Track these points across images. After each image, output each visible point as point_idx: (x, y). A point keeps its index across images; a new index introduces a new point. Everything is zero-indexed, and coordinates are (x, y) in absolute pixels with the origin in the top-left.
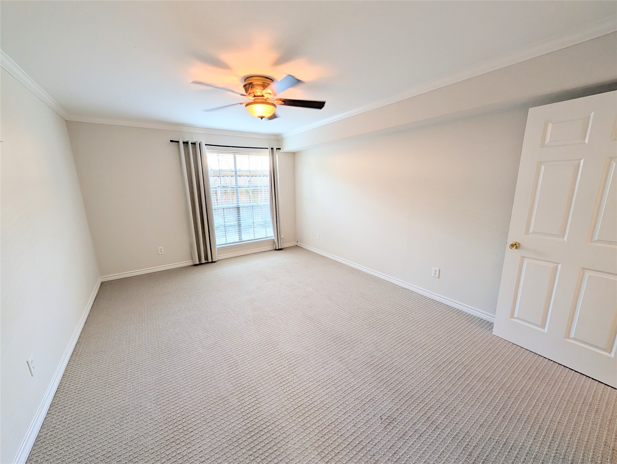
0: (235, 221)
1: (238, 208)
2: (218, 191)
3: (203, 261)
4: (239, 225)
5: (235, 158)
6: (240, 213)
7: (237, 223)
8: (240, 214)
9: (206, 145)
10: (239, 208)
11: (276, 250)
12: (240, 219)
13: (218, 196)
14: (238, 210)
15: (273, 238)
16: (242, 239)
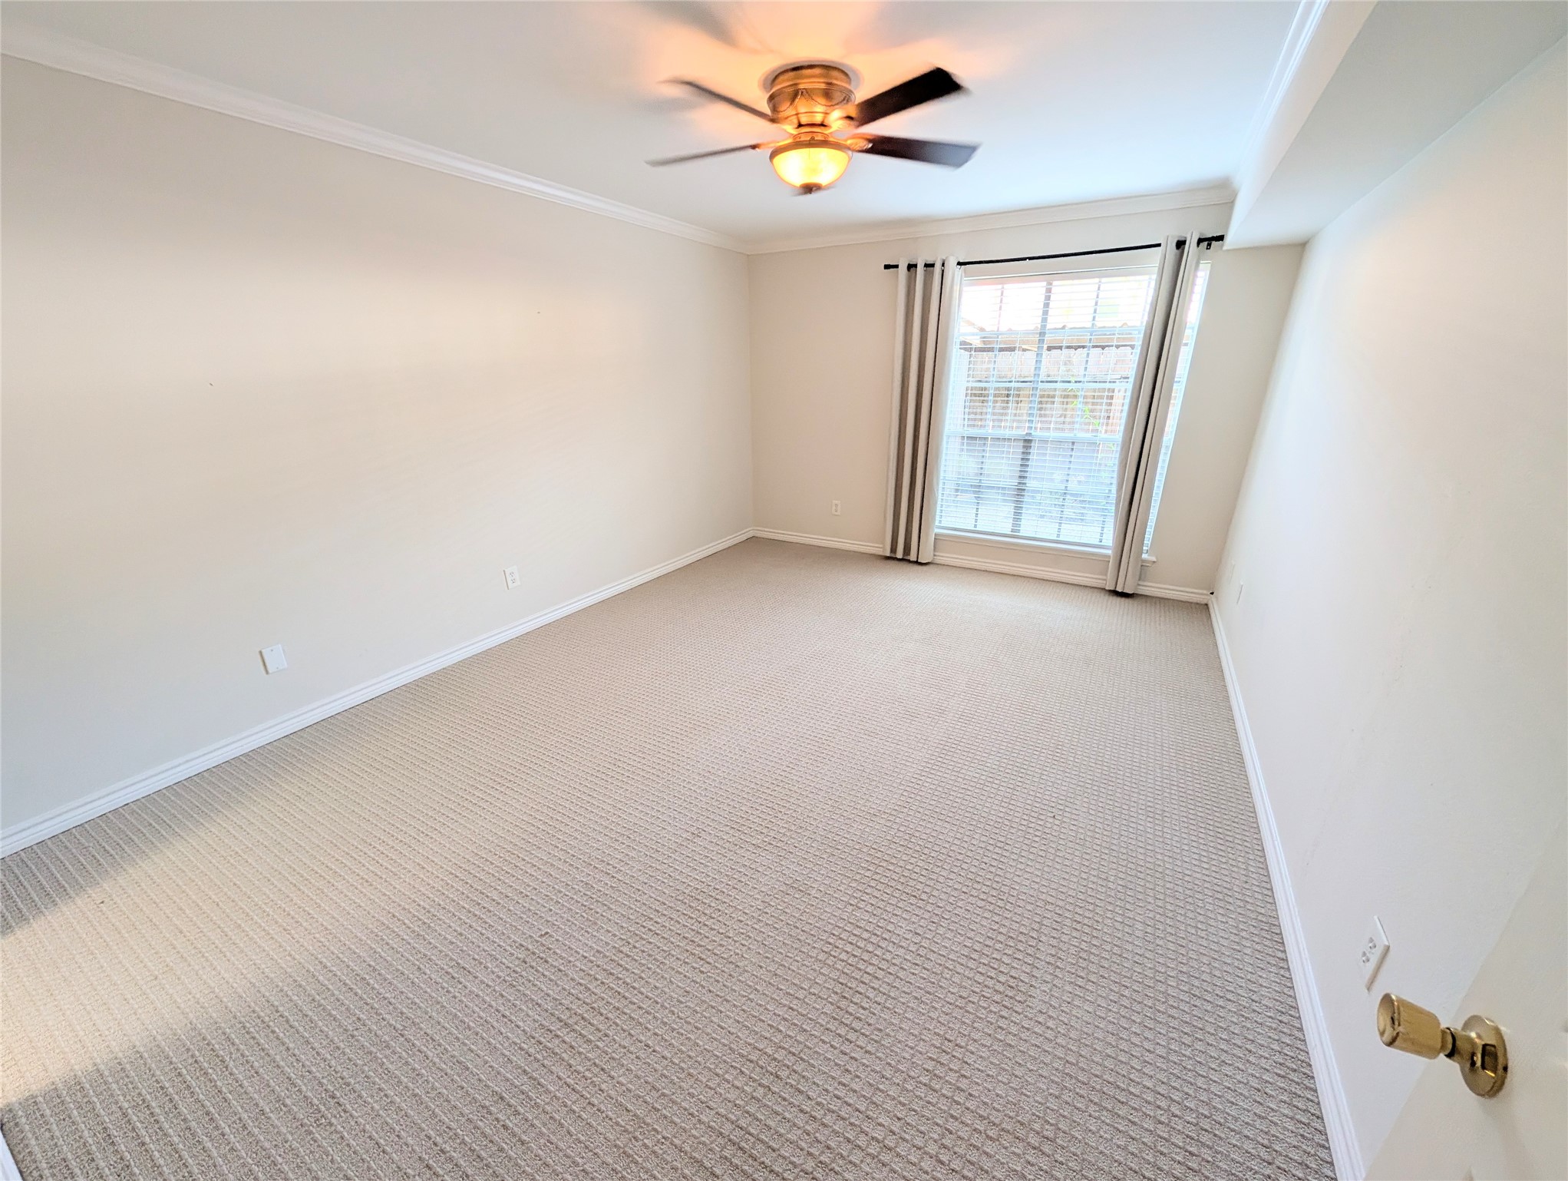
0: (1011, 477)
1: (1027, 442)
2: (1116, 391)
3: (899, 555)
4: (1020, 491)
5: (1049, 291)
6: (1030, 457)
7: (1016, 481)
8: (1028, 460)
9: (959, 264)
10: (1029, 441)
11: (1115, 593)
12: (1027, 475)
13: (1113, 408)
14: (1024, 447)
15: (1109, 552)
16: (1019, 531)
